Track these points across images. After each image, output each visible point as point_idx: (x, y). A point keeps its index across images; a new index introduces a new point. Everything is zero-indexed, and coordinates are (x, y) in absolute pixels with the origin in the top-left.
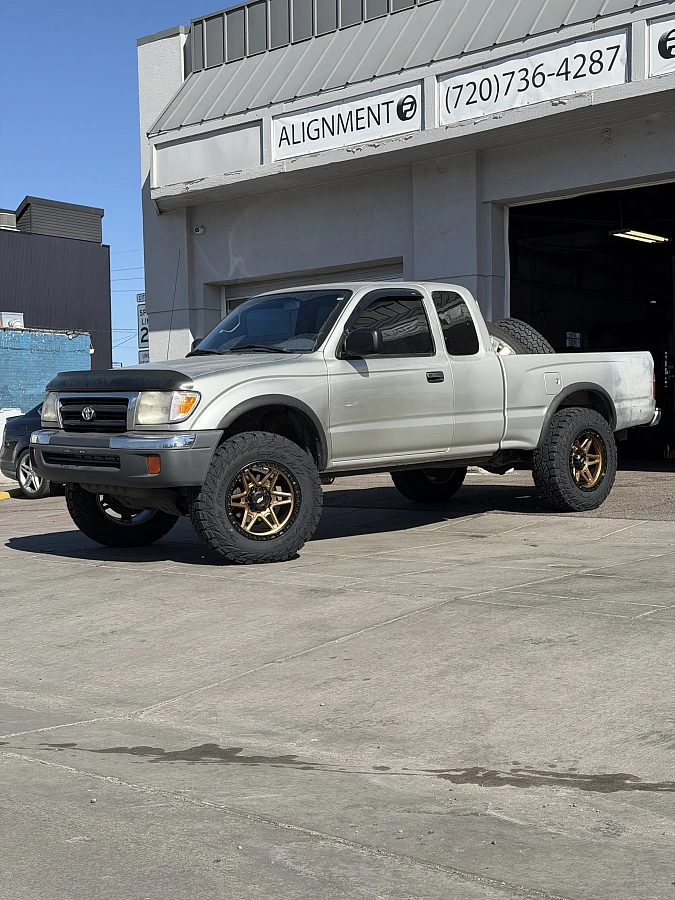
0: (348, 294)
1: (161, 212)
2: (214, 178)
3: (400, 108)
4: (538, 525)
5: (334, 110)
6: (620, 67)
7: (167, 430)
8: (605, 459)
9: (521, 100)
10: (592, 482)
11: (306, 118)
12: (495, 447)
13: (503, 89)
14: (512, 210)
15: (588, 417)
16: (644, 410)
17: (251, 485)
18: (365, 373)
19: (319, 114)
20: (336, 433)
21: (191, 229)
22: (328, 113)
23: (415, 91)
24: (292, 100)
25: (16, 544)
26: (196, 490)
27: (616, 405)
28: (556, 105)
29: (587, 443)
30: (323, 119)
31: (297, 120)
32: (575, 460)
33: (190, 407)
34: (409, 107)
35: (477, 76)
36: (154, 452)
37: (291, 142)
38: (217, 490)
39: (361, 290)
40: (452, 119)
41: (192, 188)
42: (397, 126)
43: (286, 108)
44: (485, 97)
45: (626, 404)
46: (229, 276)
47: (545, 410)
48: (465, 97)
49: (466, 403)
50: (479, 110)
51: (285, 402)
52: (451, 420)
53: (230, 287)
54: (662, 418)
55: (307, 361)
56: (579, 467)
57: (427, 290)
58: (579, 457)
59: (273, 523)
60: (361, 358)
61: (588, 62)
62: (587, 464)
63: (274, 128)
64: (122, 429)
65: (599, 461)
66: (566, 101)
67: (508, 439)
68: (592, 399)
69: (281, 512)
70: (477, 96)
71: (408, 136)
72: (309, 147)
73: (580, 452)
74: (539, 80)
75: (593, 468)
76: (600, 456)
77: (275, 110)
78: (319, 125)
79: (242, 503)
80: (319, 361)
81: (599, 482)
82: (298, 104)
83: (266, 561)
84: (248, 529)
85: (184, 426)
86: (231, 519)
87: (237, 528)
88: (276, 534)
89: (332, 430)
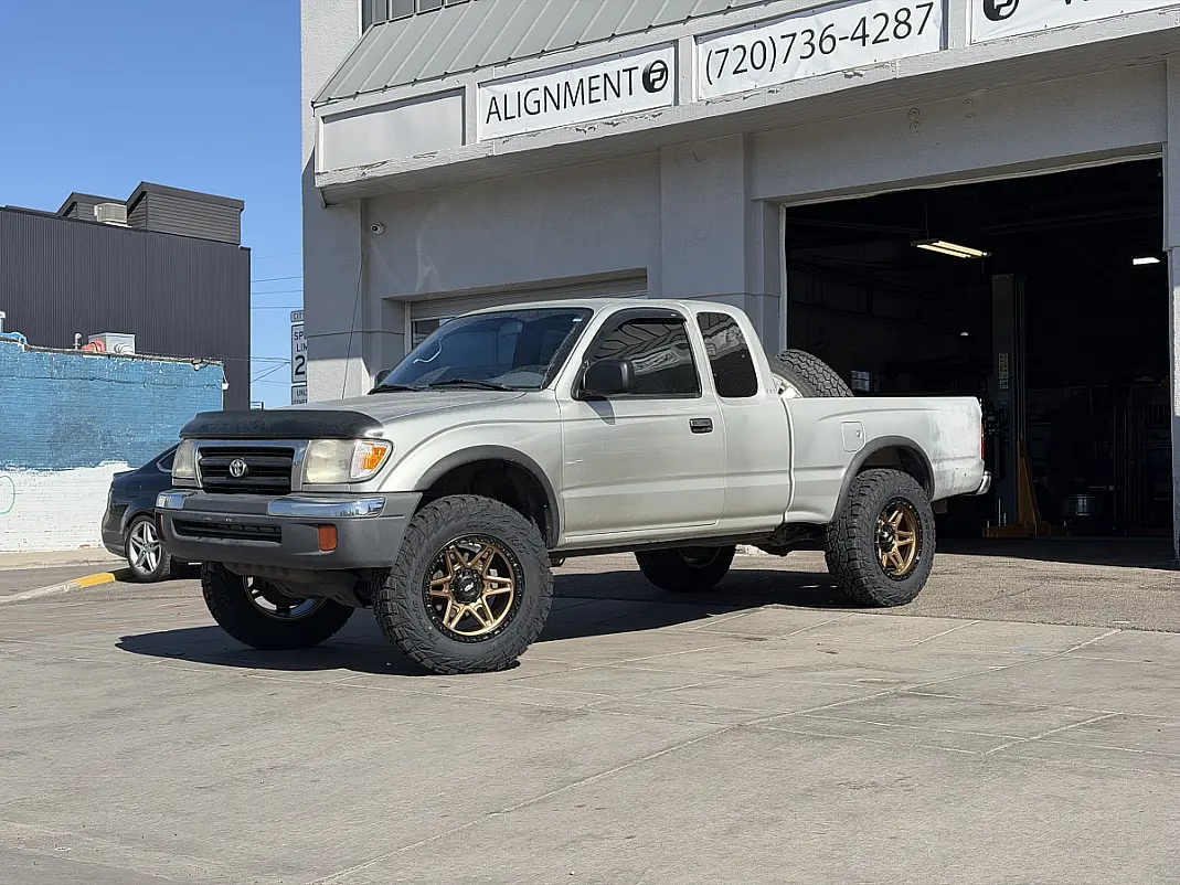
0: (588, 314)
1: (327, 205)
2: (400, 162)
3: (646, 76)
4: (833, 625)
5: (560, 78)
6: (933, 28)
7: (345, 491)
8: (919, 537)
9: (804, 69)
10: (903, 567)
11: (523, 86)
12: (777, 520)
13: (781, 55)
14: (789, 210)
15: (897, 481)
16: (969, 474)
17: (457, 567)
18: (610, 419)
19: (540, 82)
20: (570, 499)
21: (367, 227)
22: (551, 81)
23: (667, 55)
24: (505, 63)
25: (129, 644)
26: (383, 573)
27: (934, 467)
28: (850, 77)
29: (897, 517)
30: (546, 88)
31: (511, 89)
32: (882, 538)
33: (379, 460)
34: (658, 75)
35: (747, 38)
36: (329, 521)
37: (503, 117)
38: (412, 573)
39: (605, 309)
40: (713, 92)
41: (370, 173)
42: (642, 99)
43: (496, 73)
44: (758, 66)
45: (947, 466)
46: (417, 290)
47: (843, 472)
48: (731, 65)
49: (740, 461)
50: (749, 81)
51: (506, 456)
52: (721, 483)
53: (417, 303)
54: (993, 485)
55: (533, 401)
56: (887, 547)
57: (690, 311)
58: (886, 535)
59: (485, 619)
60: (605, 399)
61: (892, 24)
62: (897, 544)
63: (481, 99)
64: (285, 490)
65: (912, 540)
66: (863, 73)
67: (793, 509)
68: (904, 458)
69: (497, 603)
70: (747, 64)
71: (657, 112)
72: (525, 123)
73: (887, 527)
74: (827, 44)
75: (904, 550)
76: (913, 533)
77: (482, 75)
78: (540, 95)
79: (445, 591)
80: (549, 401)
81: (912, 568)
82: (512, 69)
83: (475, 670)
84: (452, 627)
85: (370, 486)
86: (430, 612)
87: (438, 625)
88: (488, 635)
89: (567, 494)
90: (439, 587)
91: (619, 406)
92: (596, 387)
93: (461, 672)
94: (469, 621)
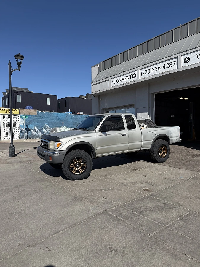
0: (104, 117)
1: (94, 96)
2: (101, 90)
3: (133, 76)
4: (150, 167)
5: (121, 77)
6: (176, 65)
7: (54, 150)
9: (155, 73)
10: (164, 156)
11: (116, 79)
12: (140, 149)
13: (152, 71)
14: (155, 95)
15: (163, 142)
16: (177, 139)
18: (106, 135)
21: (99, 99)
22: (120, 78)
23: (136, 72)
27: (170, 139)
28: (162, 74)
29: (163, 148)
31: (115, 79)
32: (160, 151)
33: (60, 145)
34: (134, 76)
35: (147, 69)
36: (51, 156)
37: (114, 83)
38: (66, 164)
40: (142, 77)
41: (98, 92)
42: (132, 79)
43: (113, 77)
44: (149, 73)
45: (173, 138)
47: (152, 141)
48: (145, 73)
49: (132, 140)
50: (147, 76)
52: (128, 144)
54: (182, 140)
55: (92, 133)
56: (161, 153)
57: (123, 115)
59: (81, 171)
60: (105, 132)
61: (169, 65)
62: (163, 152)
63: (111, 81)
64: (47, 148)
66: (164, 73)
67: (143, 147)
68: (165, 138)
70: (147, 73)
71: (134, 81)
72: (117, 84)
73: (161, 149)
74: (159, 69)
75: (164, 153)
76: (166, 150)
77: (111, 77)
78: (119, 80)
79: (74, 166)
80: (94, 133)
81: (165, 156)
82: (115, 76)
83: (78, 180)
84: (74, 172)
85: (58, 150)
86: (70, 170)
87: (71, 172)
88: (81, 174)
89: (97, 148)
90: (72, 166)
91: (108, 133)
92: (103, 130)
94: (78, 171)
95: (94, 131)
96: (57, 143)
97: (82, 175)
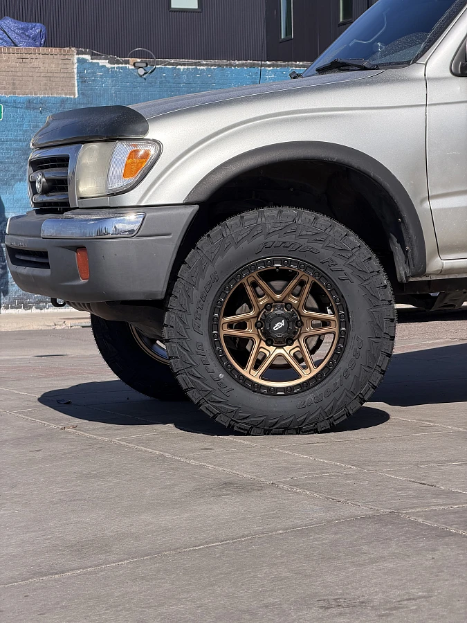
17: (263, 302)
79: (250, 332)
83: (284, 430)
84: (254, 376)
85: (132, 198)
86: (221, 358)
87: (231, 372)
88: (305, 386)
89: (436, 204)
90: (242, 325)
93: (267, 432)
94: (281, 370)
95: (417, 71)
96: (122, 150)
97: (309, 396)
